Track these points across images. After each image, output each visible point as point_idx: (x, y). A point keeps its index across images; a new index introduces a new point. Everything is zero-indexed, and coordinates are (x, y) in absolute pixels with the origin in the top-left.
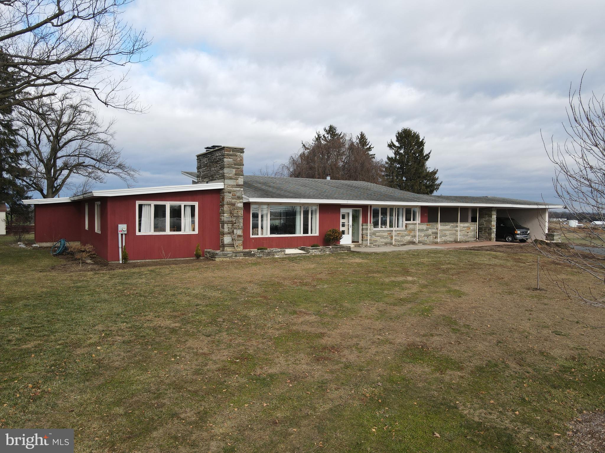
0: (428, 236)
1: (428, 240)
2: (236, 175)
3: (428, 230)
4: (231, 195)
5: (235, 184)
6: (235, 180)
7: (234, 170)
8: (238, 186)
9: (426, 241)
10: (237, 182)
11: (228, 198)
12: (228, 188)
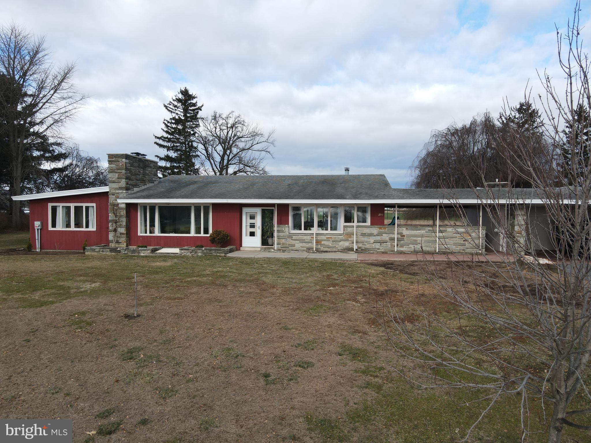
0: (381, 242)
1: (381, 248)
2: (118, 178)
3: (382, 235)
4: (114, 197)
5: (118, 186)
6: (118, 184)
7: (117, 174)
8: (120, 188)
9: (379, 249)
10: (120, 185)
11: (111, 199)
12: (112, 191)
